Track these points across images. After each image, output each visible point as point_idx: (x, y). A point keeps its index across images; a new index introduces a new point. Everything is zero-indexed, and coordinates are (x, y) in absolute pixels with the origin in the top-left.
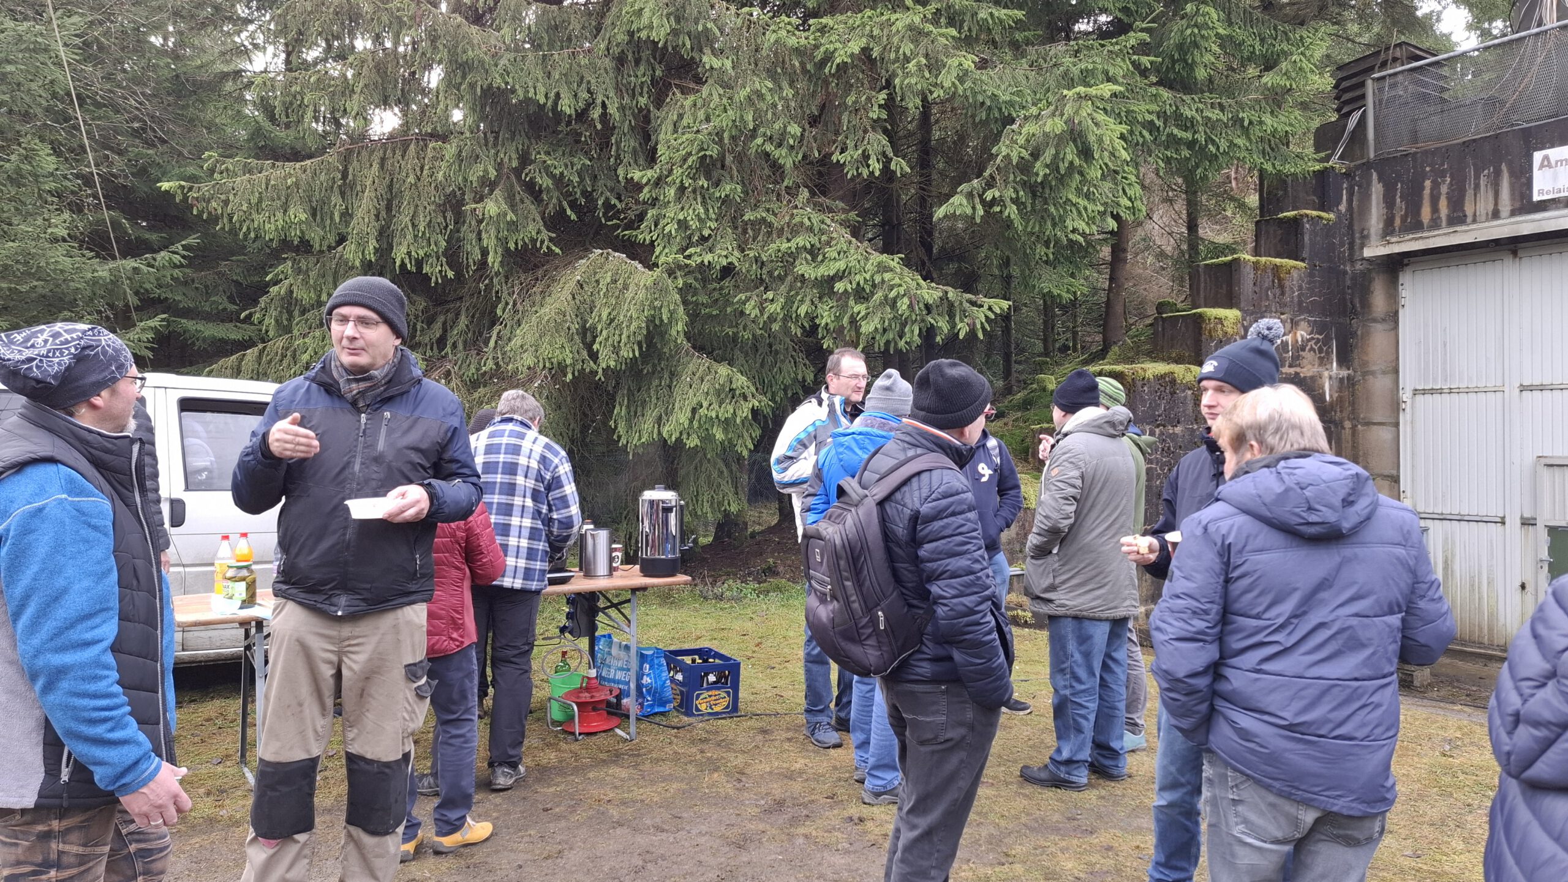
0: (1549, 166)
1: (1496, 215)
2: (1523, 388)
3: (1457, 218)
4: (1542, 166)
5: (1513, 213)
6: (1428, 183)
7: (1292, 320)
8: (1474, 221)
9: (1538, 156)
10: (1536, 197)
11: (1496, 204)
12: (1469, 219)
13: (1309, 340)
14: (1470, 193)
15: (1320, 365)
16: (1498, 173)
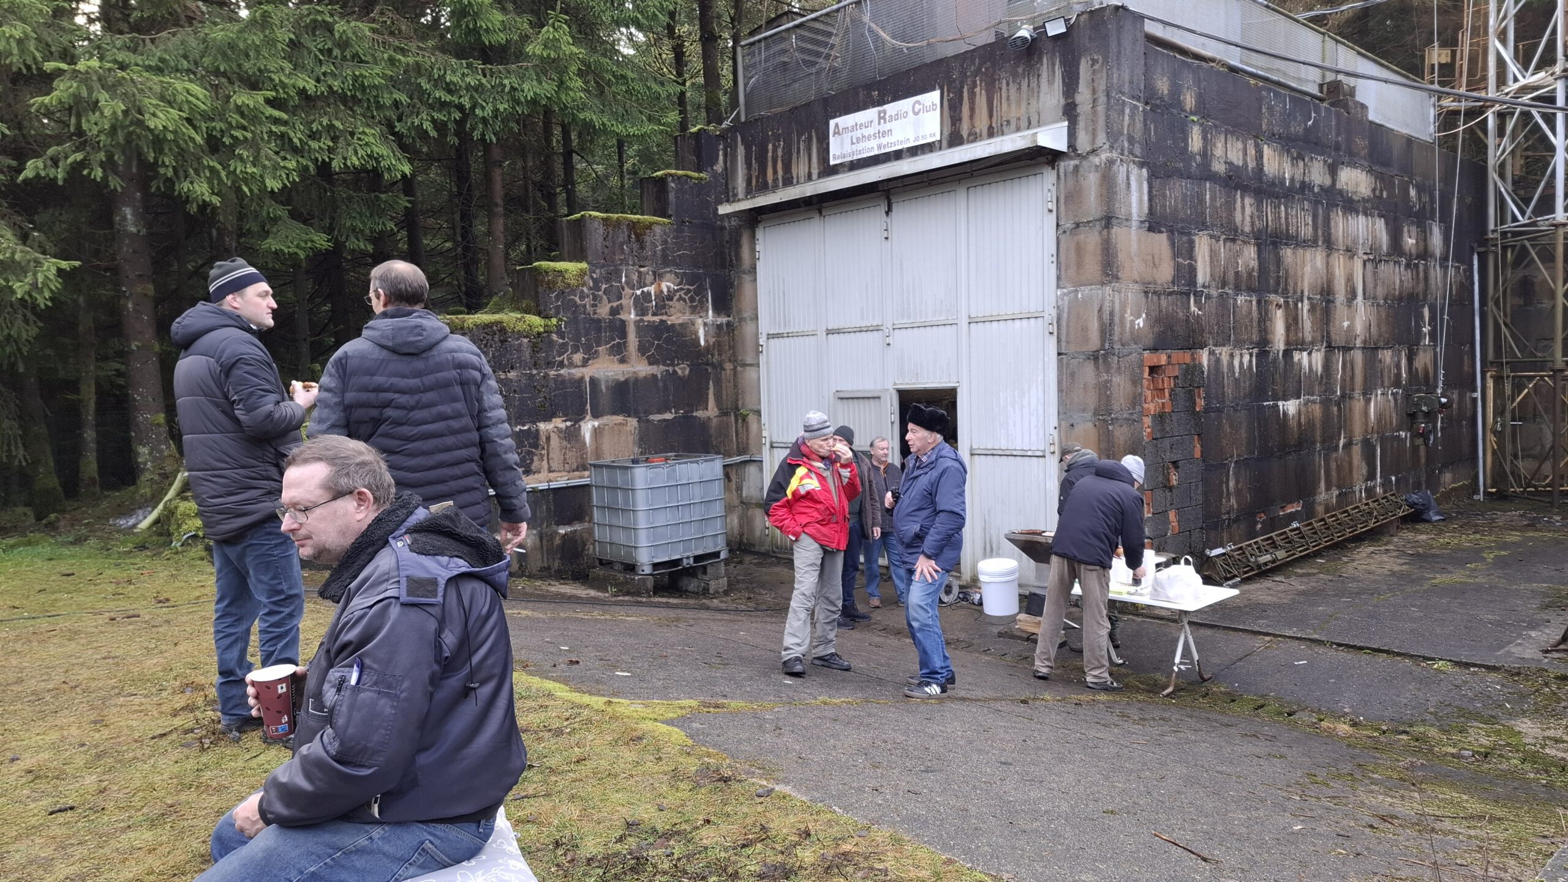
0: (838, 133)
1: (809, 177)
2: (829, 332)
3: (788, 182)
4: (835, 133)
5: (820, 176)
6: (770, 146)
7: (654, 273)
8: (798, 183)
9: (832, 123)
10: (832, 162)
11: (810, 168)
12: (795, 181)
13: (677, 291)
14: (795, 155)
15: (692, 313)
16: (809, 141)
